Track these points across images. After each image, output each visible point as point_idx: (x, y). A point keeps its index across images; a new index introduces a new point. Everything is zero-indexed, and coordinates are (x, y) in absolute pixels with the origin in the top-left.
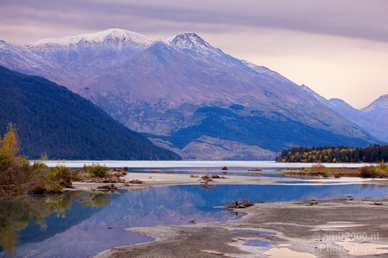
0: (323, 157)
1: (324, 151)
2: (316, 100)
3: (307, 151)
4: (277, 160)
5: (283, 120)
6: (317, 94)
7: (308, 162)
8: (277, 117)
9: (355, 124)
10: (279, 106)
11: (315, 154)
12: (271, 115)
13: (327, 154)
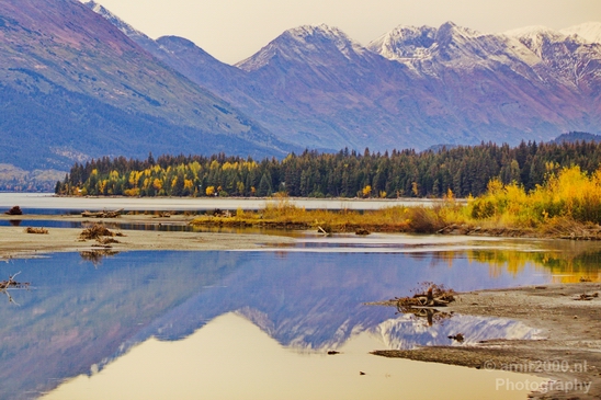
0: (180, 183)
1: (182, 167)
2: (125, 40)
3: (137, 166)
4: (60, 190)
5: (46, 89)
6: (126, 26)
7: (143, 195)
8: (31, 81)
9: (222, 102)
10: (33, 55)
11: (158, 175)
12: (13, 76)
13: (191, 176)
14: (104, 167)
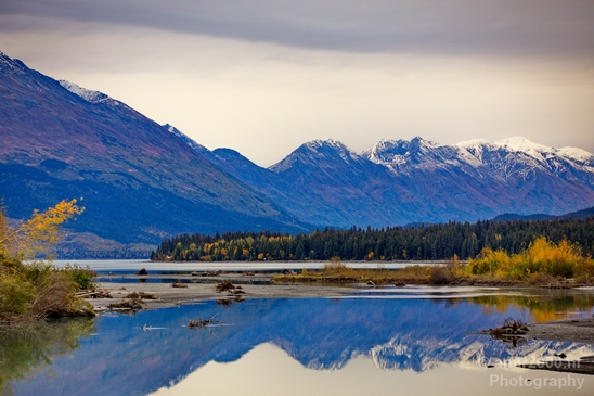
0: (240, 251)
1: (241, 240)
2: (192, 151)
4: (153, 257)
6: (192, 141)
8: (126, 181)
9: (260, 194)
10: (128, 163)
12: (113, 178)
13: (247, 247)
14: (185, 241)
